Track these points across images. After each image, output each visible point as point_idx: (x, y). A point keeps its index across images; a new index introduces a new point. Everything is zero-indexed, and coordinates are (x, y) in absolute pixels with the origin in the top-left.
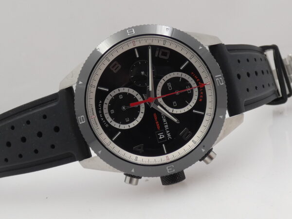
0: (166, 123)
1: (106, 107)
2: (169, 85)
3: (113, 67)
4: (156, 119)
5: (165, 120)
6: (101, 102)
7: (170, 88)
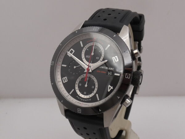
0: (105, 67)
1: (81, 95)
2: (87, 56)
3: (64, 81)
4: (100, 72)
5: (103, 67)
6: (77, 96)
7: (89, 57)
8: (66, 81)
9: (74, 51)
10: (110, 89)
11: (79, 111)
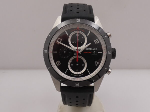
1: (74, 73)
4: (86, 52)
6: (72, 74)
7: (75, 42)
8: (59, 64)
9: (61, 40)
10: (97, 64)
11: (77, 85)
